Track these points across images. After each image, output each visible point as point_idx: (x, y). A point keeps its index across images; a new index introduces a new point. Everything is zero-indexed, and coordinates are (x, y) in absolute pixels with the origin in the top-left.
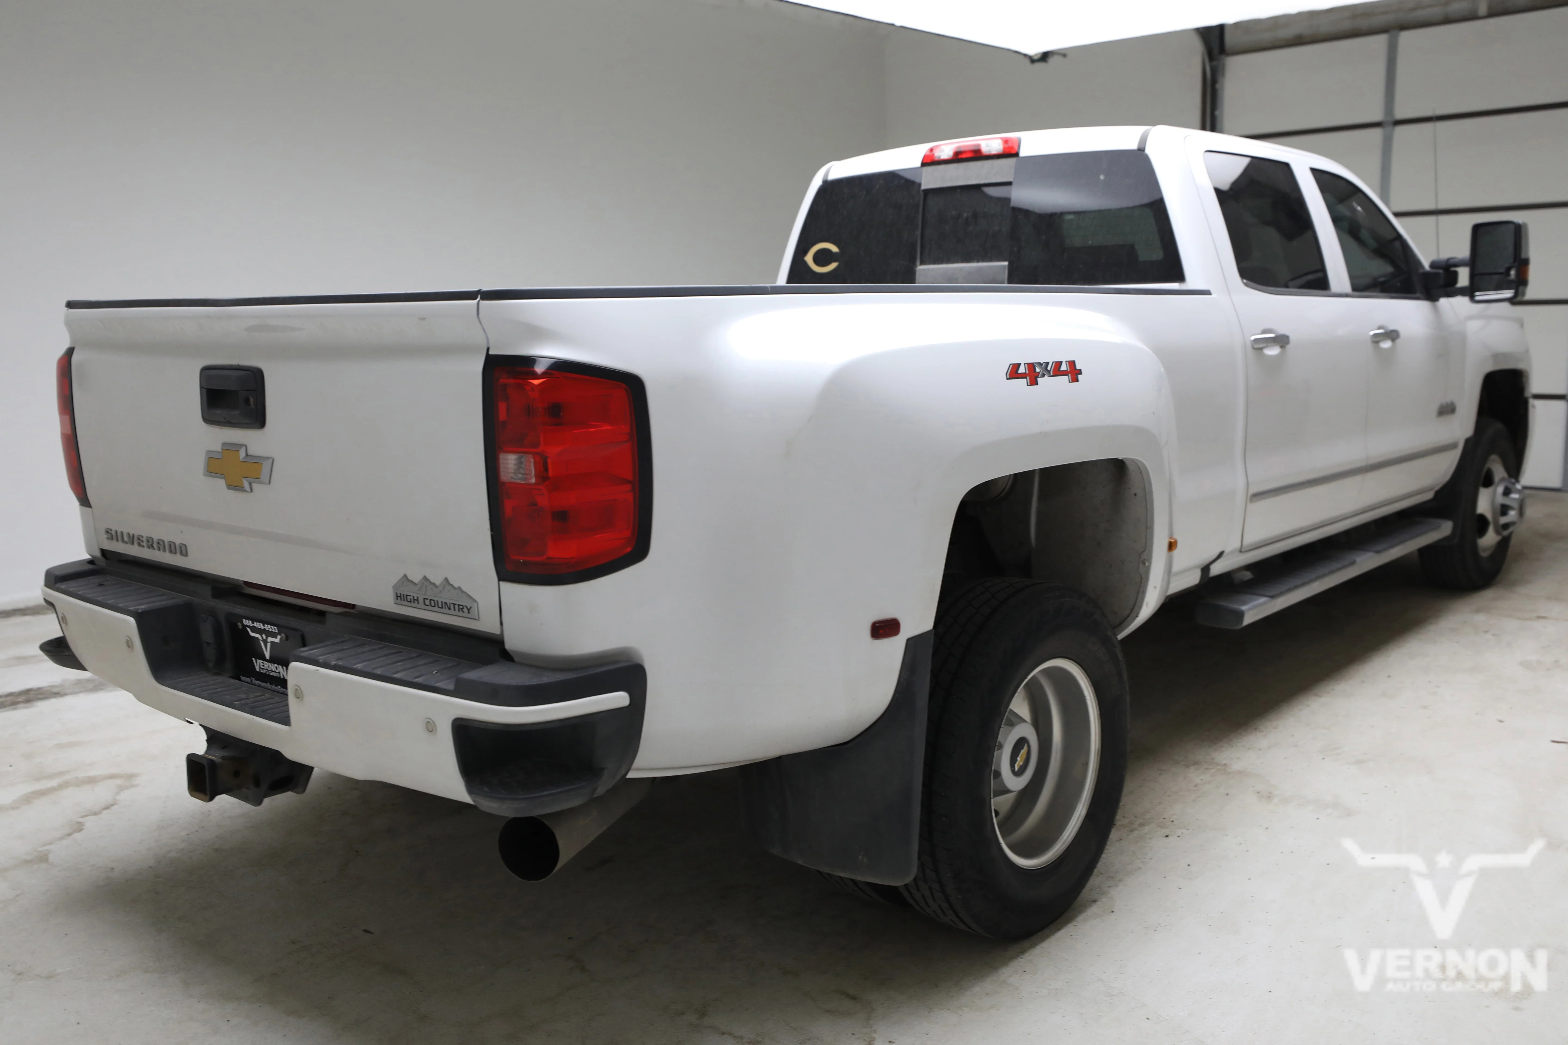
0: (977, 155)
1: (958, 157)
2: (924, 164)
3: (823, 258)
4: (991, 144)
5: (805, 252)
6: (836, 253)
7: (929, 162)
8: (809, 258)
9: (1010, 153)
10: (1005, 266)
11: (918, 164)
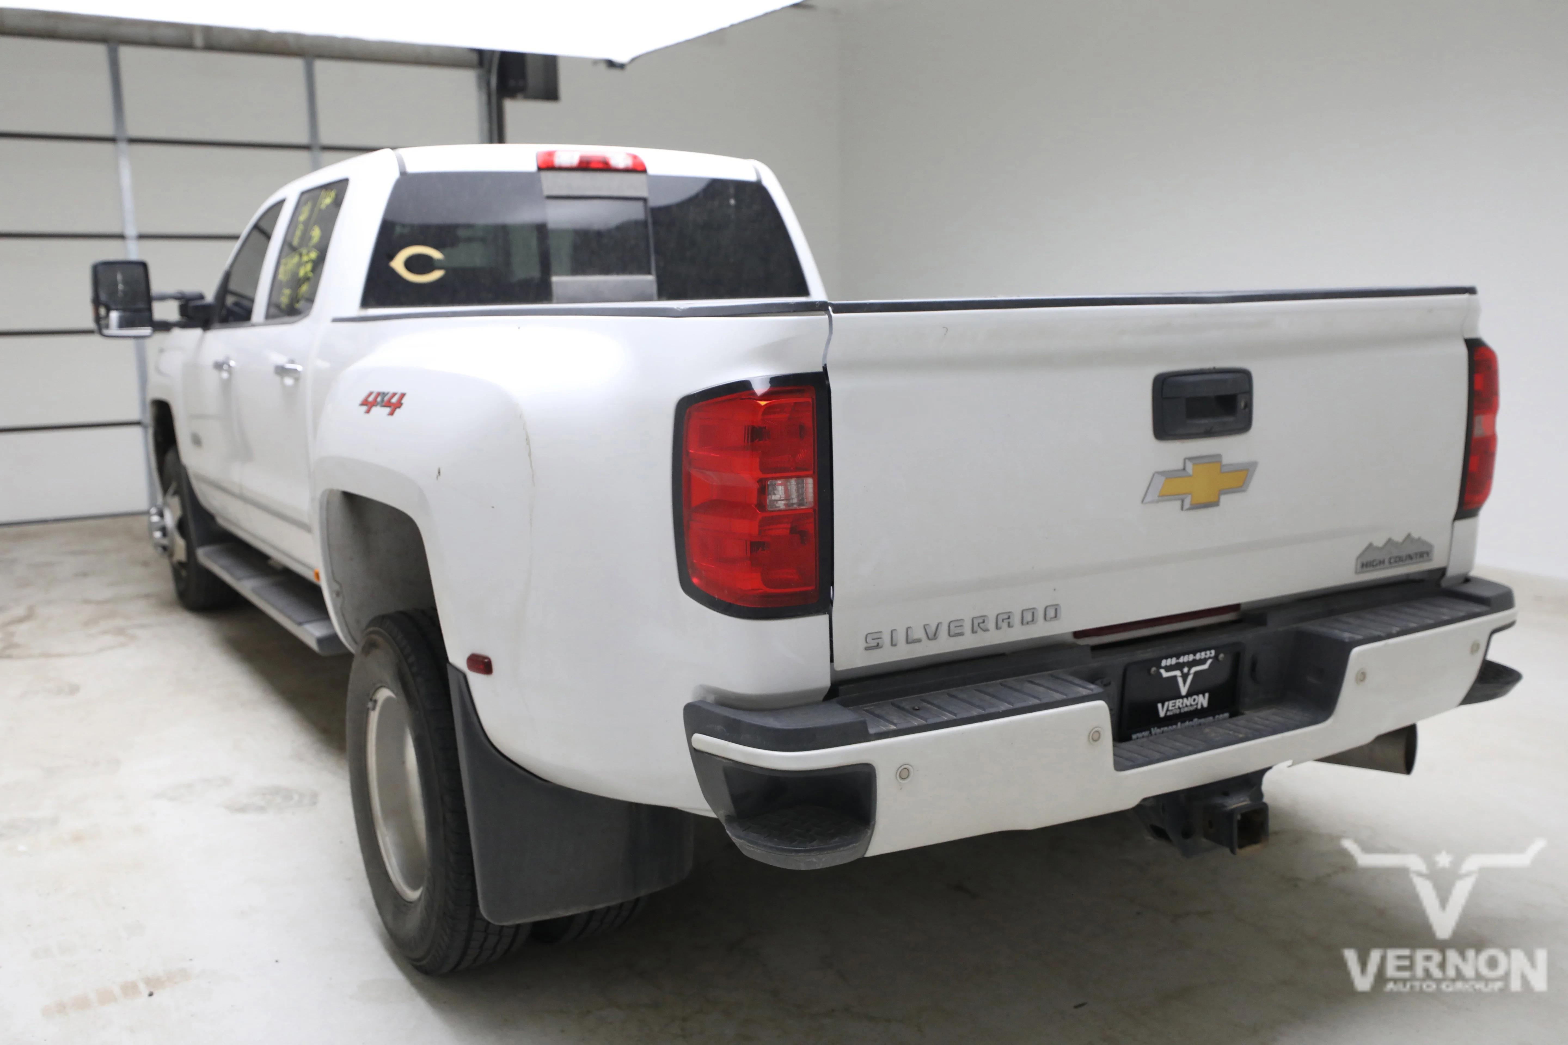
0: (605, 167)
1: (585, 166)
2: (540, 169)
3: (417, 264)
4: (619, 156)
5: (391, 257)
6: (439, 261)
7: (547, 166)
8: (398, 264)
9: (638, 169)
10: (651, 281)
11: (533, 168)
